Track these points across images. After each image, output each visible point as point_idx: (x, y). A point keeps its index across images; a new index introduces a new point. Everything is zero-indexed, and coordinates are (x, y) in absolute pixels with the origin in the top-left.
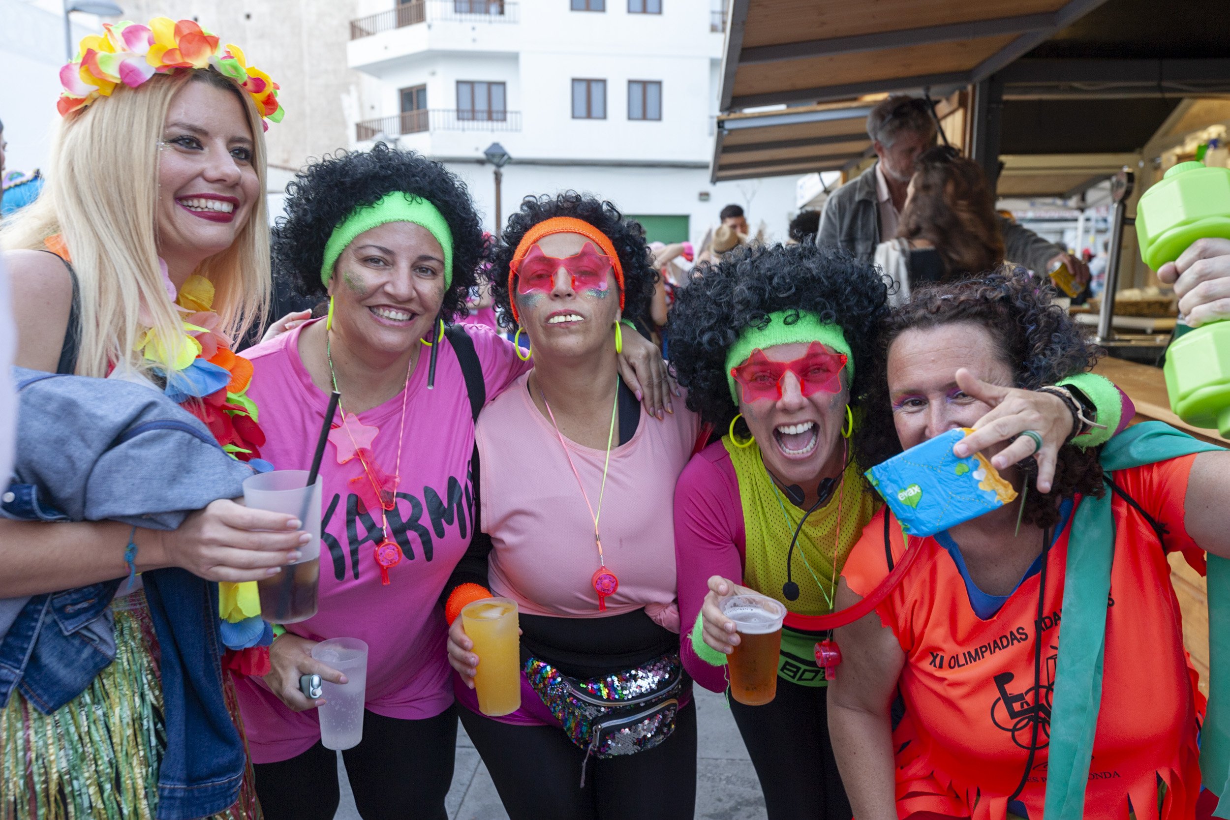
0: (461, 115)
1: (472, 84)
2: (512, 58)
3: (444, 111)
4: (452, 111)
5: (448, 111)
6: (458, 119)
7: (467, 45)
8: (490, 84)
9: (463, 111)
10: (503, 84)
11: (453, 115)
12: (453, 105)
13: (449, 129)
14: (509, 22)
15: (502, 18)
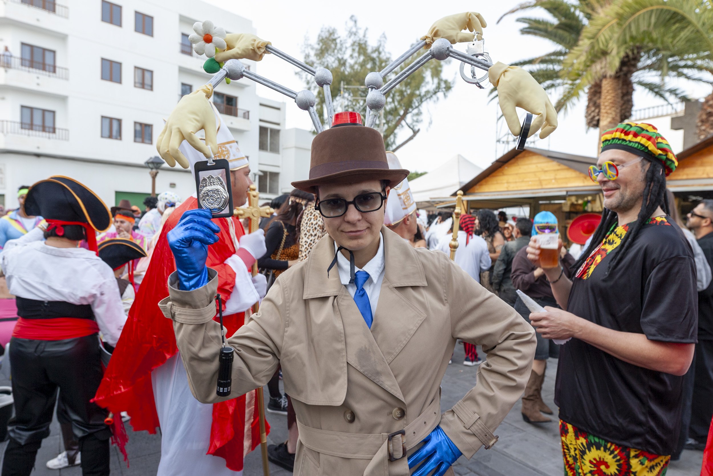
0: (23, 125)
1: (32, 109)
2: (63, 99)
3: (11, 122)
4: (17, 123)
5: (14, 122)
6: (22, 128)
7: (33, 87)
8: (44, 111)
9: (25, 124)
10: (54, 112)
11: (18, 126)
12: (18, 119)
13: (14, 133)
14: (59, 78)
15: (54, 75)
